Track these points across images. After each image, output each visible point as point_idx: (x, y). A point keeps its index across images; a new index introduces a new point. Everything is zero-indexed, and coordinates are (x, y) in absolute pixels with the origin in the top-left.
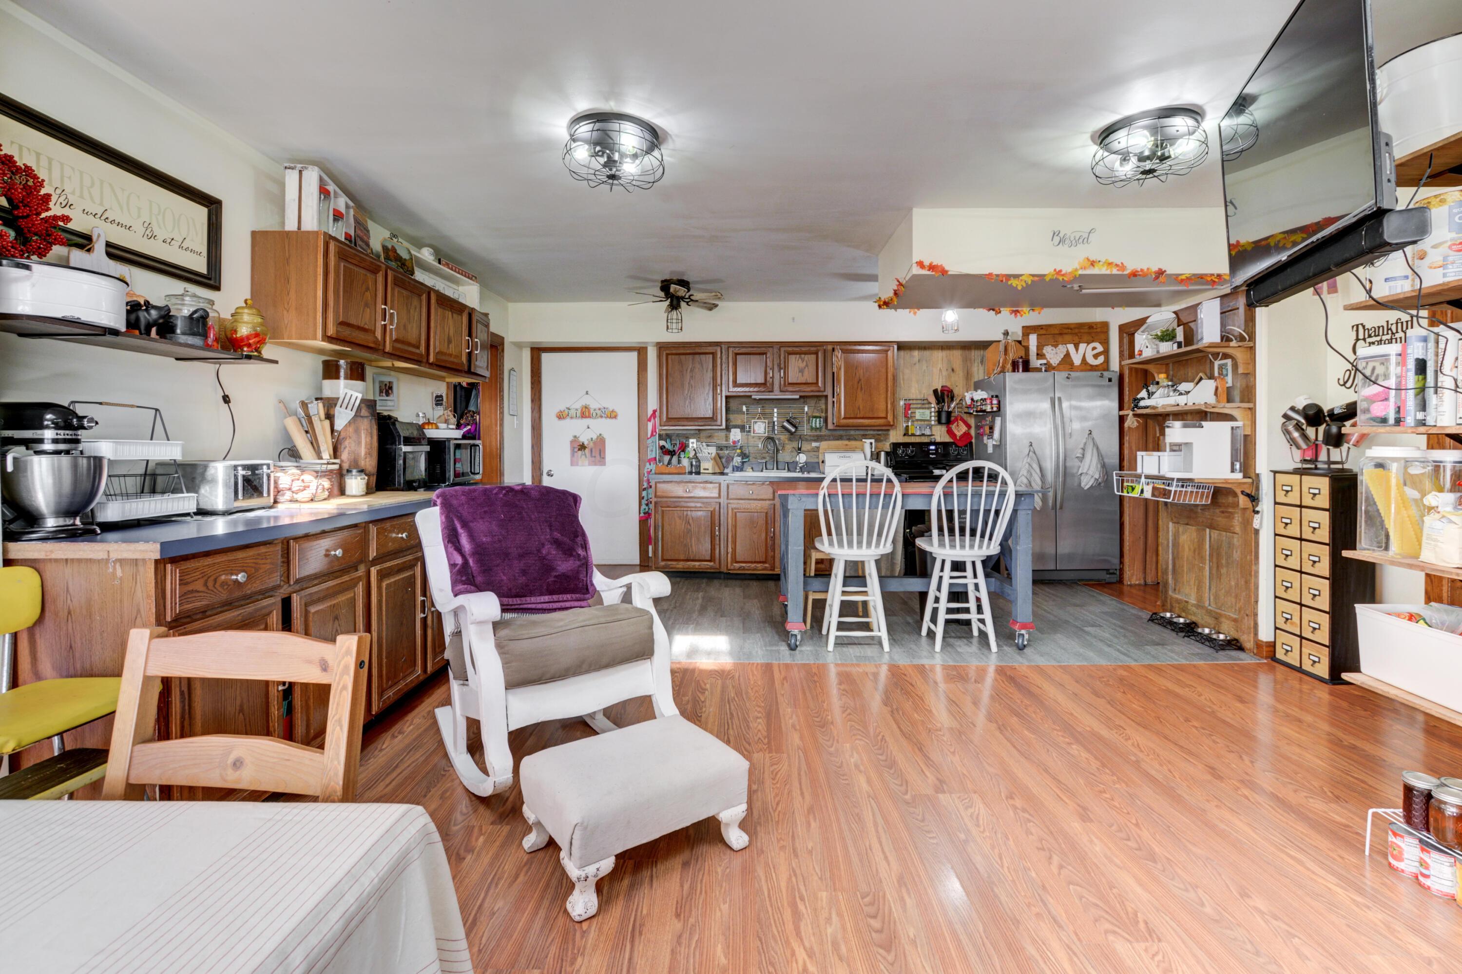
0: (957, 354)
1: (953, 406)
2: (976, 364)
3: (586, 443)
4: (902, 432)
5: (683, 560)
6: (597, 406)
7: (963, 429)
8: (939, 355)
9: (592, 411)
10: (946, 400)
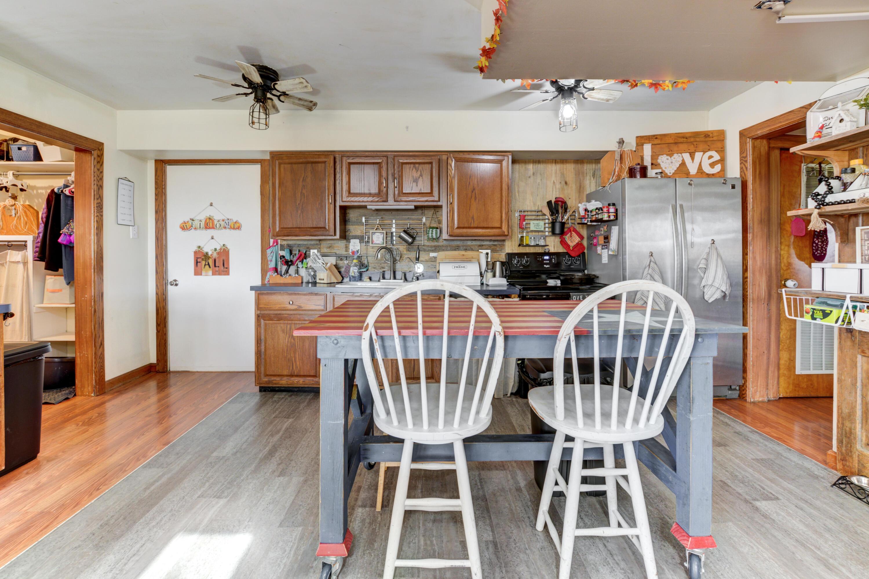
0: (570, 167)
1: (566, 217)
2: (588, 177)
3: (210, 254)
4: (518, 243)
5: (287, 376)
6: (221, 217)
7: (577, 239)
8: (553, 169)
9: (216, 222)
10: (560, 211)
